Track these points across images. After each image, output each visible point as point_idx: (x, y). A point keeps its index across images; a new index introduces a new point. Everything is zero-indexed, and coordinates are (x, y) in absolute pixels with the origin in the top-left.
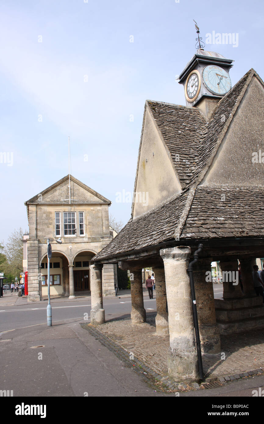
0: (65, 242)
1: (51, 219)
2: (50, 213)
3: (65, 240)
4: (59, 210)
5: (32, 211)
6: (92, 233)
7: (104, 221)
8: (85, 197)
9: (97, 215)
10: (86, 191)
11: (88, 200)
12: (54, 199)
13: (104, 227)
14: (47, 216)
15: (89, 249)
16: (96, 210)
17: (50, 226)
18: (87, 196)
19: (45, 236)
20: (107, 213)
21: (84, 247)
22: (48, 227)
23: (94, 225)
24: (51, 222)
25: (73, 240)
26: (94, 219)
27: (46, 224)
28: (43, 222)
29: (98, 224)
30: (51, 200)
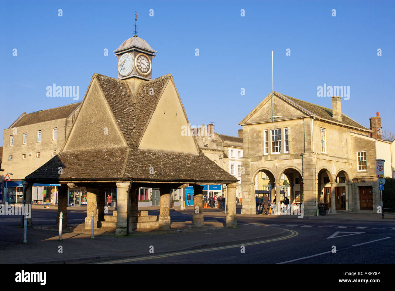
0: (271, 159)
1: (260, 138)
2: (260, 132)
3: (271, 158)
4: (267, 128)
5: (245, 131)
6: (295, 149)
7: (306, 136)
8: (289, 113)
9: (300, 129)
10: (290, 106)
11: (292, 116)
12: (263, 118)
13: (306, 143)
14: (257, 135)
15: (292, 166)
16: (300, 125)
17: (259, 144)
18: (291, 111)
19: (255, 155)
20: (309, 127)
21: (288, 164)
22: (258, 146)
23: (297, 141)
24: (260, 140)
25: (278, 157)
26: (298, 135)
27: (257, 142)
28: (254, 141)
29: (301, 140)
30: (260, 119)
